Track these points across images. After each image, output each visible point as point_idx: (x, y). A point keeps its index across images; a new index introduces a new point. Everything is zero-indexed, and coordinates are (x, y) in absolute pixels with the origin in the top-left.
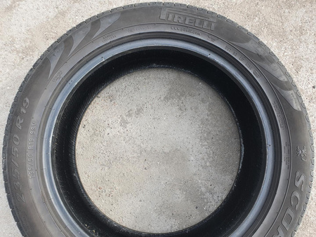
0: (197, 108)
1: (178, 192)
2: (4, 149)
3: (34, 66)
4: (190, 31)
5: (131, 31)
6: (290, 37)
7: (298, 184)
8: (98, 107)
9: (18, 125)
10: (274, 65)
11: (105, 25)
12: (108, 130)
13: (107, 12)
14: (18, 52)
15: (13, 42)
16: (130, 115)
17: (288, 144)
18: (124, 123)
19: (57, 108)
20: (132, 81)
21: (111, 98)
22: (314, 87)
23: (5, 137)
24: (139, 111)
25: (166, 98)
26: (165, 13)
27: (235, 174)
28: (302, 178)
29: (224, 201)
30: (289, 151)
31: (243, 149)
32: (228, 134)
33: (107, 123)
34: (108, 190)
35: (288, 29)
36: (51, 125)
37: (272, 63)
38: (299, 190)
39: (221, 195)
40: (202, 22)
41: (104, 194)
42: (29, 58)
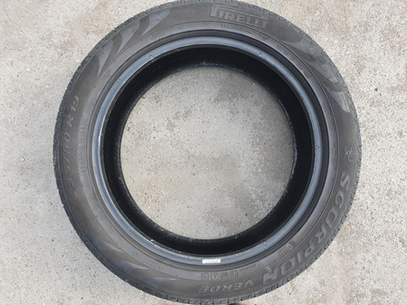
0: (249, 111)
1: (227, 198)
2: (54, 146)
3: (82, 64)
4: (241, 29)
5: (181, 28)
6: (354, 34)
7: (343, 184)
8: (144, 109)
9: (68, 123)
10: (326, 66)
11: (153, 22)
12: (154, 134)
13: (156, 8)
14: (56, 47)
15: (50, 36)
16: (177, 118)
17: (336, 146)
18: (171, 126)
19: (106, 107)
20: (179, 80)
21: (157, 99)
22: (376, 90)
23: (55, 135)
24: (187, 113)
25: (217, 100)
26: (216, 10)
27: (288, 180)
28: (347, 178)
29: (275, 208)
30: (337, 152)
31: (296, 154)
32: (282, 139)
33: (152, 126)
34: (154, 196)
35: (351, 25)
36: (100, 124)
37: (323, 63)
38: (343, 189)
39: (272, 202)
40: (253, 20)
41: (150, 200)
42: (68, 54)
